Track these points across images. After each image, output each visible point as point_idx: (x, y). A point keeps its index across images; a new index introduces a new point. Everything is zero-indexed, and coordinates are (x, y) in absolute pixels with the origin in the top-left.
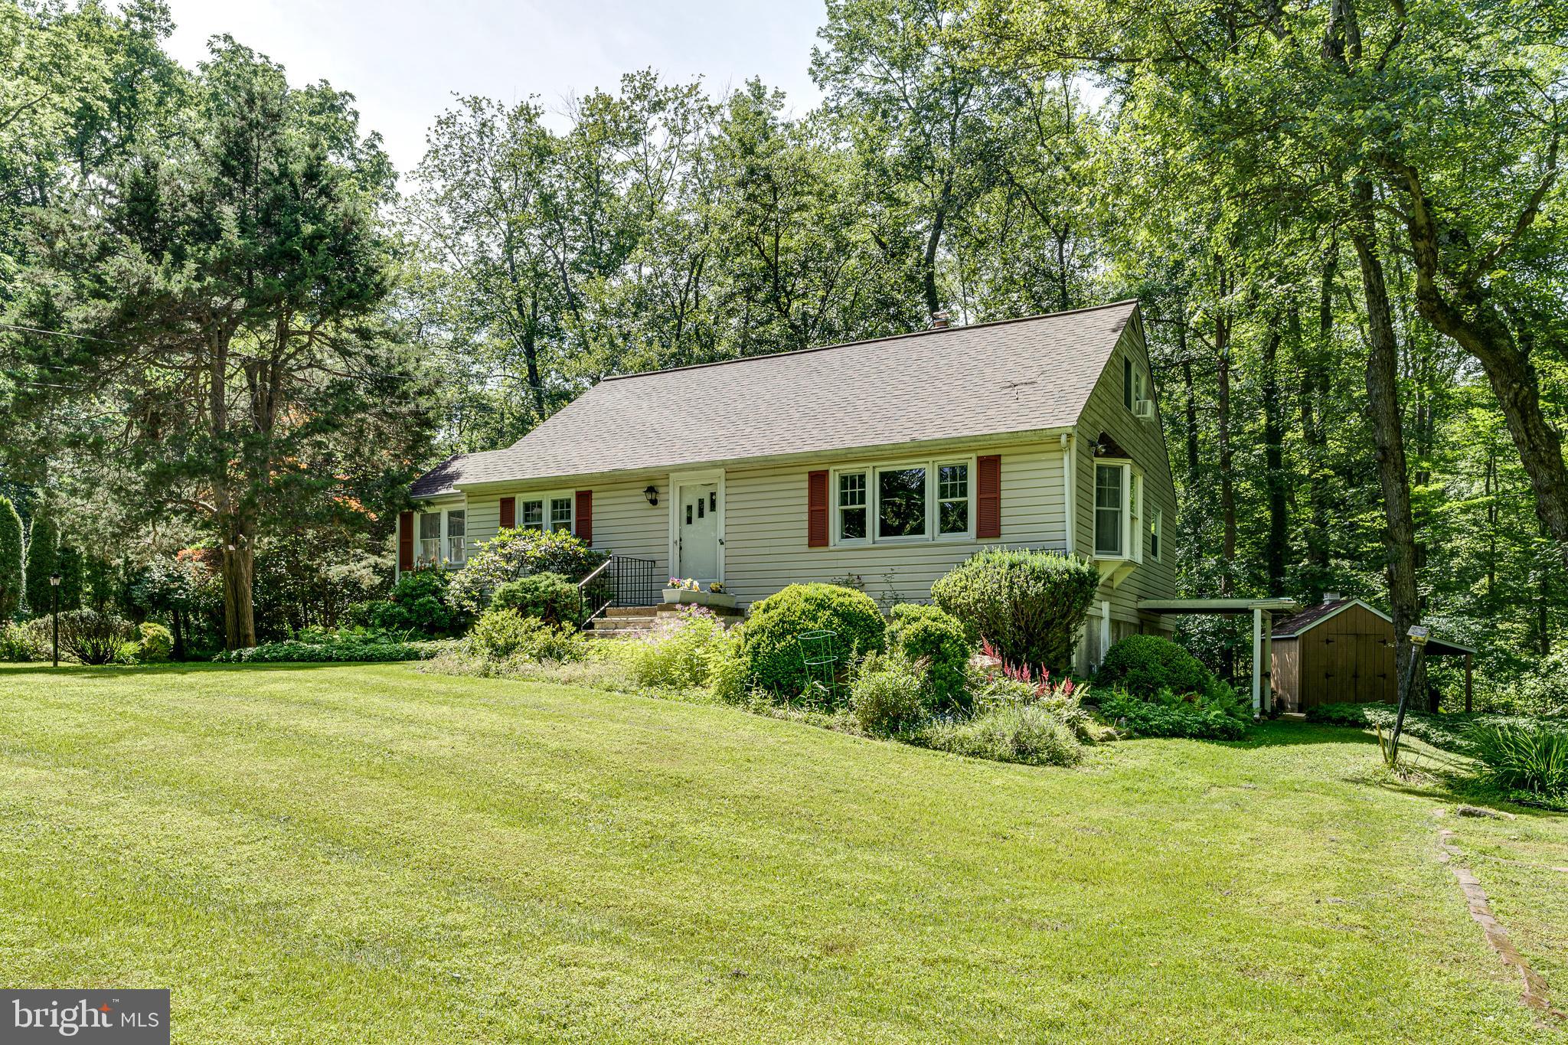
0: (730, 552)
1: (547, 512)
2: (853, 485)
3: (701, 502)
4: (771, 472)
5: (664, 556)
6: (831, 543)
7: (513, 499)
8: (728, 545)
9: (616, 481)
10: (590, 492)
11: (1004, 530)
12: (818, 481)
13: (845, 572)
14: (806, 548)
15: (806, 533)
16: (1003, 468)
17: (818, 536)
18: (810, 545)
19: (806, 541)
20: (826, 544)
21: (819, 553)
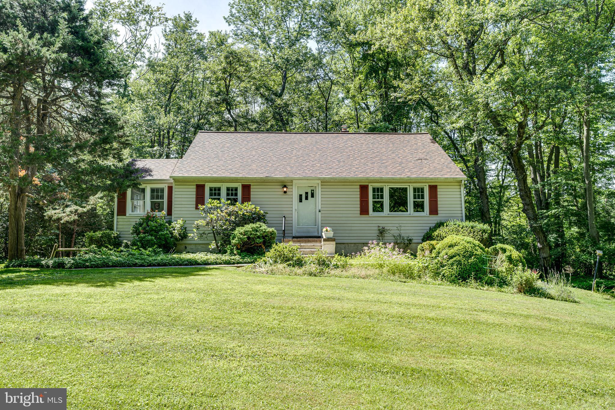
0: (323, 215)
1: (224, 192)
2: (378, 191)
3: (307, 193)
4: (343, 184)
5: (290, 216)
6: (370, 214)
7: (204, 185)
8: (322, 212)
9: (265, 182)
10: (250, 185)
11: (439, 212)
12: (364, 189)
13: (377, 225)
14: (359, 215)
15: (359, 209)
16: (438, 190)
17: (364, 211)
18: (361, 214)
19: (359, 212)
20: (368, 214)
21: (364, 217)
